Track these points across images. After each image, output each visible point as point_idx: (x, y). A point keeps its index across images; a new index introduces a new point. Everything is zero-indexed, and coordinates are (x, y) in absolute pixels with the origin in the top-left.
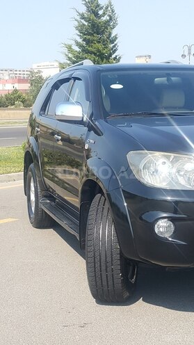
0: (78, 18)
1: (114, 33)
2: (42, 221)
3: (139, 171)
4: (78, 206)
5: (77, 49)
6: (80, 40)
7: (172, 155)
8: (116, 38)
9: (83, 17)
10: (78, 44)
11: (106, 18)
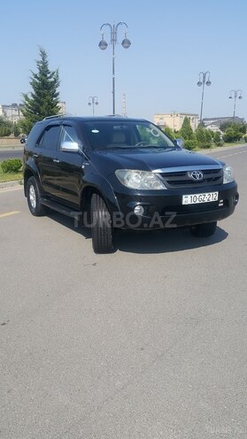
0: (33, 77)
1: (58, 90)
2: (41, 211)
3: (123, 180)
4: (78, 203)
5: (31, 98)
6: (34, 93)
7: (141, 172)
8: (58, 94)
9: (36, 77)
10: (33, 95)
11: (52, 80)
